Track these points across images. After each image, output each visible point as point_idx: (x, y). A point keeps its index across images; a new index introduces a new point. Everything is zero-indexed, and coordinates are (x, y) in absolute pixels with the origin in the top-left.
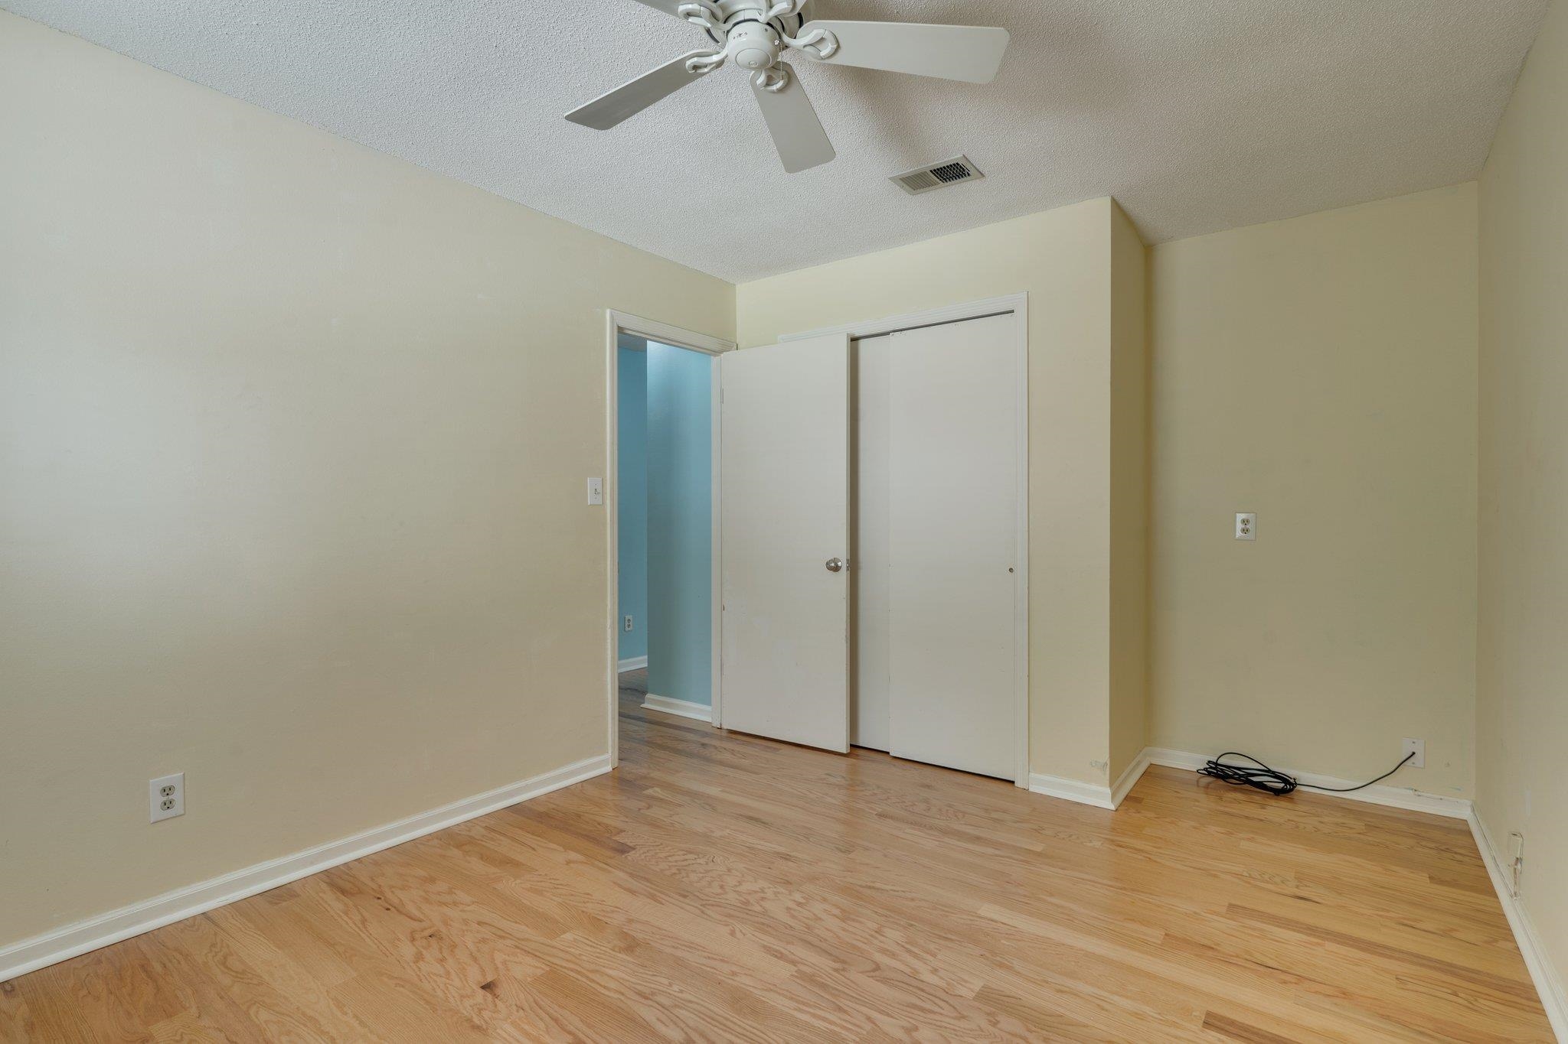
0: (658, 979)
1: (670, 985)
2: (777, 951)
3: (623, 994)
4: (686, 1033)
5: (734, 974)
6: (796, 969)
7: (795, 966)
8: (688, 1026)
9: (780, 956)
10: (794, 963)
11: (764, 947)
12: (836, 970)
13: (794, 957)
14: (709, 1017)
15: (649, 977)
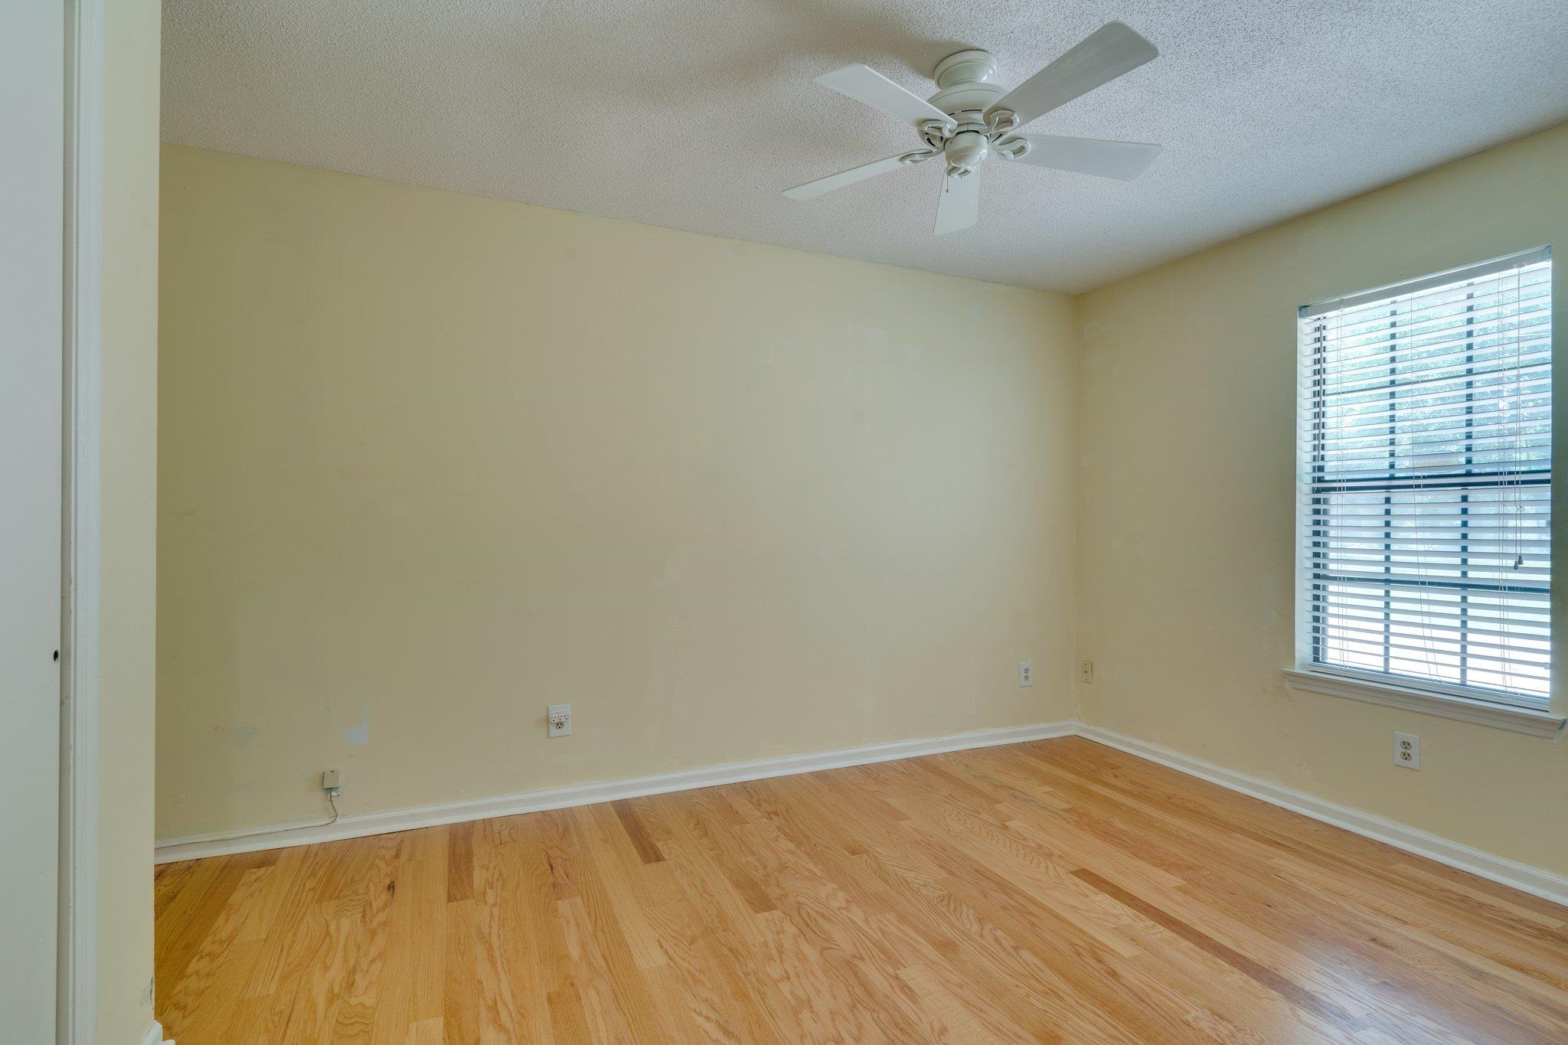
0: (1043, 1007)
1: (1028, 996)
2: (905, 993)
3: (1077, 1002)
4: (1018, 954)
5: (960, 986)
6: (898, 972)
7: (896, 974)
8: (1016, 959)
9: (905, 988)
10: (896, 977)
11: (915, 1002)
12: (862, 959)
13: (892, 982)
14: (995, 959)
15: (1050, 1011)
